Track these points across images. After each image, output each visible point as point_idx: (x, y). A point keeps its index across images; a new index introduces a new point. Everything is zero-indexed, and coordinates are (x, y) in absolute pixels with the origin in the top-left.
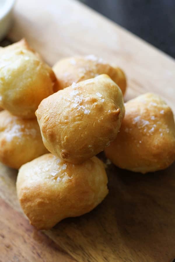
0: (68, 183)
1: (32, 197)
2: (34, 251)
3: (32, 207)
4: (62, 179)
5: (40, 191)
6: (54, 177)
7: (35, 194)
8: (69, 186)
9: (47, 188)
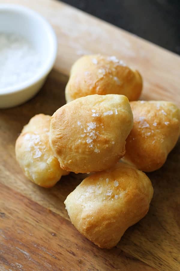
0: (126, 197)
1: (97, 222)
2: (107, 263)
3: (101, 231)
4: (119, 195)
5: (104, 213)
6: (110, 197)
7: (100, 218)
8: (128, 199)
9: (109, 209)
